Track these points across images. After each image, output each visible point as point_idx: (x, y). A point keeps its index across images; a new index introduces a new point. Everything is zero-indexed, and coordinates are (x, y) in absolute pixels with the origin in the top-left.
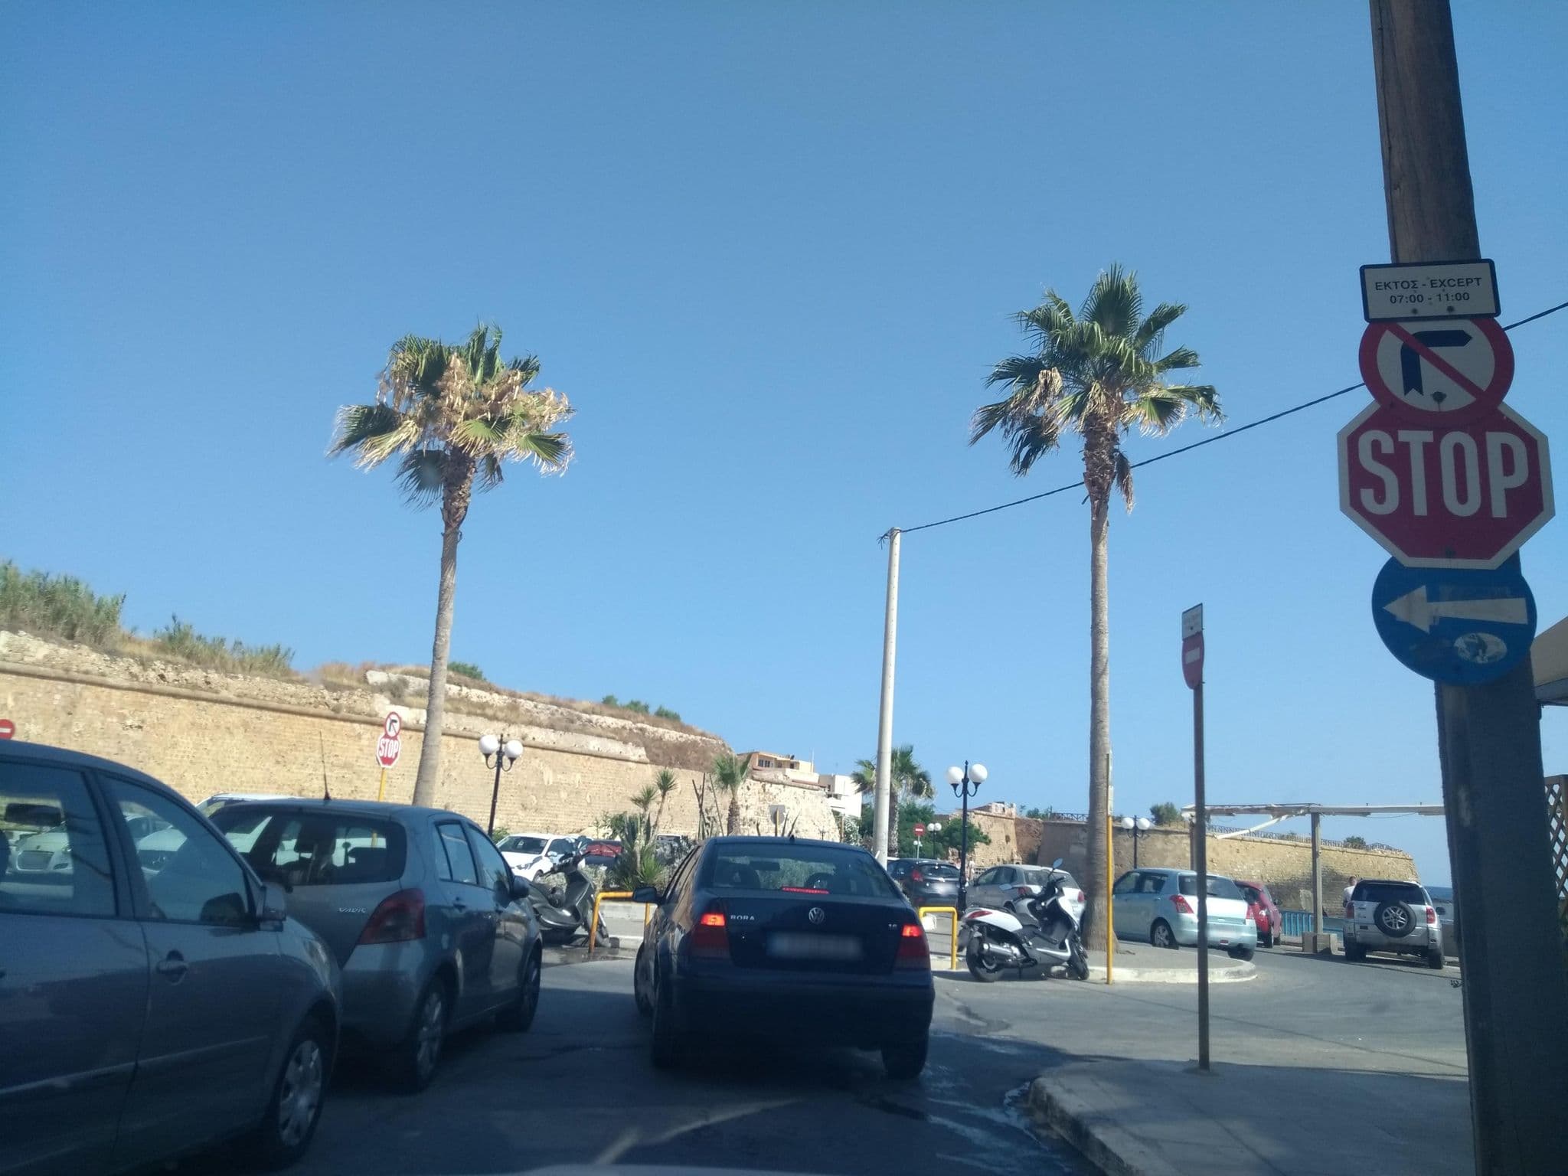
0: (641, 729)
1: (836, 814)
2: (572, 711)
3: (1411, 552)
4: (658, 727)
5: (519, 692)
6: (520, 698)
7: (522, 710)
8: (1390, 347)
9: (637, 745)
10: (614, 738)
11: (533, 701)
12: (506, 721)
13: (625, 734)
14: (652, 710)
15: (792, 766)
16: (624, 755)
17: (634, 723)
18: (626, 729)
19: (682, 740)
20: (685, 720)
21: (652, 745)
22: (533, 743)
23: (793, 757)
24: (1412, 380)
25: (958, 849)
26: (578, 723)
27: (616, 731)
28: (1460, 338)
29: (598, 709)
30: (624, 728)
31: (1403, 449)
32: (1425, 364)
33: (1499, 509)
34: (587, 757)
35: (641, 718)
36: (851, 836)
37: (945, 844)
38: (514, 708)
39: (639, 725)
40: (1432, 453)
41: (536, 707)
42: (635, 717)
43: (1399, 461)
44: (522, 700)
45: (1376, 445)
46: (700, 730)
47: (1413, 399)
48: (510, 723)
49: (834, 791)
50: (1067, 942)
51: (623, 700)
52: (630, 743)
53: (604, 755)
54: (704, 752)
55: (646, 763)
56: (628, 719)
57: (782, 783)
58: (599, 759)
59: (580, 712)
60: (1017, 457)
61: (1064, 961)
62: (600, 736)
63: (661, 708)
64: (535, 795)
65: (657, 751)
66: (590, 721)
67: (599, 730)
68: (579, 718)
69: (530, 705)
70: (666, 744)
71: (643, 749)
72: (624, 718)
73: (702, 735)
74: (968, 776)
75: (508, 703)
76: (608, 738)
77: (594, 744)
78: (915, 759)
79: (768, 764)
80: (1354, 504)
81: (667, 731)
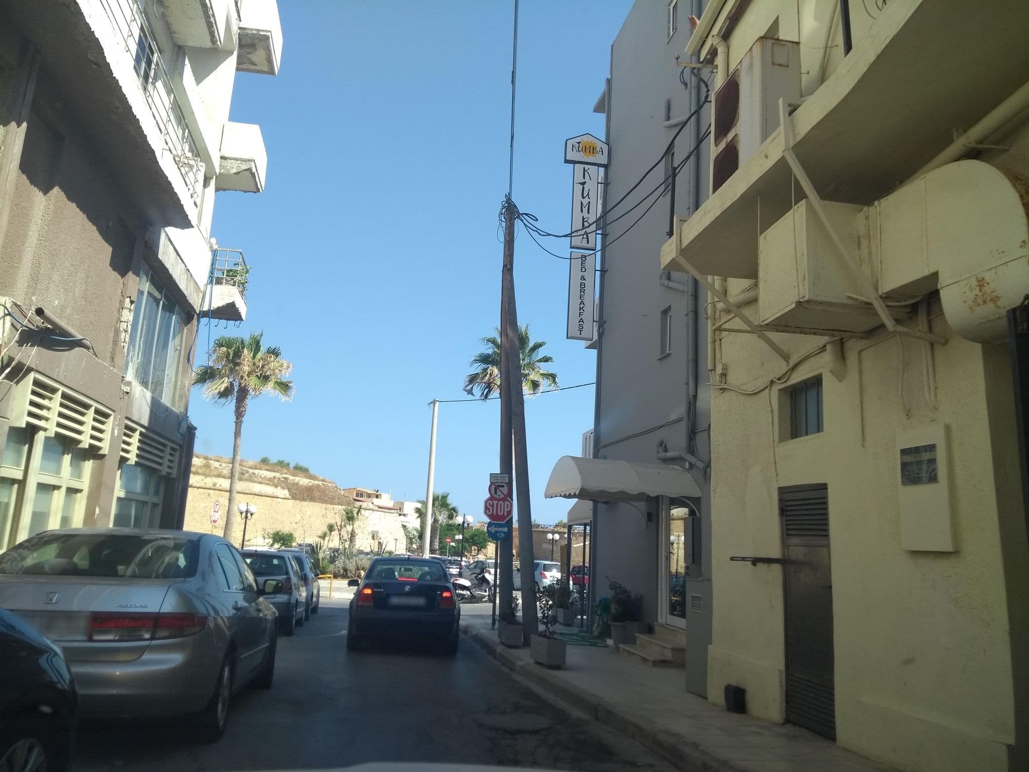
0: (285, 478)
1: (404, 527)
2: (243, 468)
3: (493, 520)
4: (295, 476)
5: (210, 456)
6: (211, 460)
7: (212, 468)
8: (493, 487)
9: (284, 488)
10: (269, 484)
11: (219, 462)
12: (204, 475)
13: (276, 481)
14: (291, 466)
15: (377, 497)
16: (275, 494)
17: (281, 474)
18: (276, 478)
19: (311, 484)
20: (312, 472)
21: (293, 487)
22: (220, 488)
23: (378, 491)
24: (496, 493)
25: (477, 546)
26: (247, 475)
27: (270, 480)
28: (503, 486)
29: (259, 466)
30: (275, 477)
31: (493, 504)
32: (498, 490)
33: (505, 514)
34: (253, 496)
35: (285, 471)
36: (413, 540)
37: (470, 544)
38: (207, 466)
39: (284, 476)
40: (497, 504)
41: (220, 465)
42: (281, 470)
43: (492, 506)
44: (212, 462)
45: (490, 503)
46: (321, 478)
47: (495, 496)
48: (206, 476)
49: (403, 512)
50: (487, 590)
51: (274, 459)
52: (279, 487)
53: (263, 495)
54: (324, 491)
55: (289, 499)
56: (277, 472)
57: (372, 510)
58: (260, 497)
59: (248, 468)
60: (483, 393)
61: (486, 596)
62: (261, 483)
63: (297, 464)
64: (221, 519)
65: (295, 492)
66: (254, 474)
67: (260, 480)
68: (247, 472)
69: (217, 464)
70: (300, 486)
71: (287, 491)
72: (274, 472)
73: (323, 481)
74: (465, 521)
75: (204, 463)
76: (266, 484)
77: (257, 488)
78: (449, 500)
79: (362, 496)
80: (485, 513)
81: (301, 478)
